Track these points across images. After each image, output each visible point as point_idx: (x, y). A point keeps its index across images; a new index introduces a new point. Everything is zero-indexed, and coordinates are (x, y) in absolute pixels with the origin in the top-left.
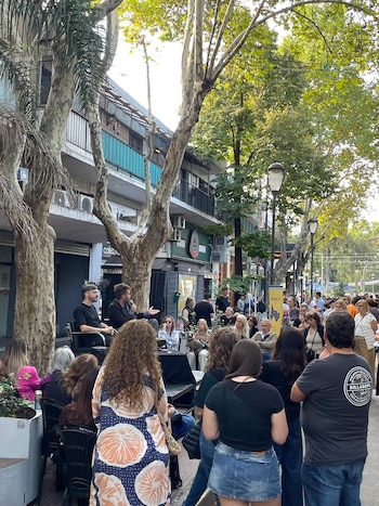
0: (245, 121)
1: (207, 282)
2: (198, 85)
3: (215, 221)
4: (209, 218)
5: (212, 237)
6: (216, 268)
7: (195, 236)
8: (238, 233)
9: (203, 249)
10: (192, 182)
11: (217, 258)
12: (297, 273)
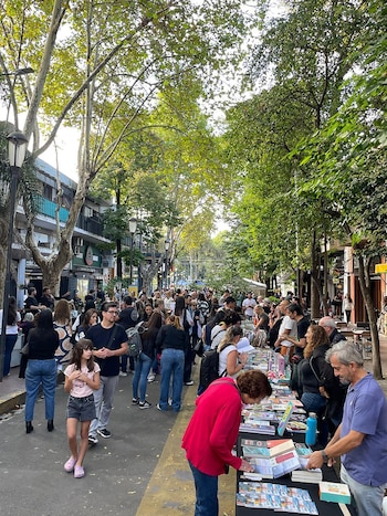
0: (122, 176)
1: (99, 282)
2: (87, 175)
3: (104, 239)
4: (100, 238)
5: (102, 251)
6: (106, 271)
7: (90, 250)
8: (119, 249)
9: (96, 258)
10: (88, 213)
11: (106, 265)
12: (164, 274)
